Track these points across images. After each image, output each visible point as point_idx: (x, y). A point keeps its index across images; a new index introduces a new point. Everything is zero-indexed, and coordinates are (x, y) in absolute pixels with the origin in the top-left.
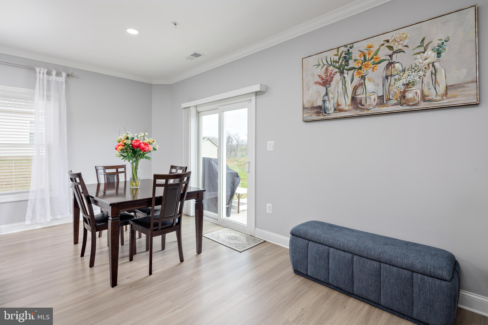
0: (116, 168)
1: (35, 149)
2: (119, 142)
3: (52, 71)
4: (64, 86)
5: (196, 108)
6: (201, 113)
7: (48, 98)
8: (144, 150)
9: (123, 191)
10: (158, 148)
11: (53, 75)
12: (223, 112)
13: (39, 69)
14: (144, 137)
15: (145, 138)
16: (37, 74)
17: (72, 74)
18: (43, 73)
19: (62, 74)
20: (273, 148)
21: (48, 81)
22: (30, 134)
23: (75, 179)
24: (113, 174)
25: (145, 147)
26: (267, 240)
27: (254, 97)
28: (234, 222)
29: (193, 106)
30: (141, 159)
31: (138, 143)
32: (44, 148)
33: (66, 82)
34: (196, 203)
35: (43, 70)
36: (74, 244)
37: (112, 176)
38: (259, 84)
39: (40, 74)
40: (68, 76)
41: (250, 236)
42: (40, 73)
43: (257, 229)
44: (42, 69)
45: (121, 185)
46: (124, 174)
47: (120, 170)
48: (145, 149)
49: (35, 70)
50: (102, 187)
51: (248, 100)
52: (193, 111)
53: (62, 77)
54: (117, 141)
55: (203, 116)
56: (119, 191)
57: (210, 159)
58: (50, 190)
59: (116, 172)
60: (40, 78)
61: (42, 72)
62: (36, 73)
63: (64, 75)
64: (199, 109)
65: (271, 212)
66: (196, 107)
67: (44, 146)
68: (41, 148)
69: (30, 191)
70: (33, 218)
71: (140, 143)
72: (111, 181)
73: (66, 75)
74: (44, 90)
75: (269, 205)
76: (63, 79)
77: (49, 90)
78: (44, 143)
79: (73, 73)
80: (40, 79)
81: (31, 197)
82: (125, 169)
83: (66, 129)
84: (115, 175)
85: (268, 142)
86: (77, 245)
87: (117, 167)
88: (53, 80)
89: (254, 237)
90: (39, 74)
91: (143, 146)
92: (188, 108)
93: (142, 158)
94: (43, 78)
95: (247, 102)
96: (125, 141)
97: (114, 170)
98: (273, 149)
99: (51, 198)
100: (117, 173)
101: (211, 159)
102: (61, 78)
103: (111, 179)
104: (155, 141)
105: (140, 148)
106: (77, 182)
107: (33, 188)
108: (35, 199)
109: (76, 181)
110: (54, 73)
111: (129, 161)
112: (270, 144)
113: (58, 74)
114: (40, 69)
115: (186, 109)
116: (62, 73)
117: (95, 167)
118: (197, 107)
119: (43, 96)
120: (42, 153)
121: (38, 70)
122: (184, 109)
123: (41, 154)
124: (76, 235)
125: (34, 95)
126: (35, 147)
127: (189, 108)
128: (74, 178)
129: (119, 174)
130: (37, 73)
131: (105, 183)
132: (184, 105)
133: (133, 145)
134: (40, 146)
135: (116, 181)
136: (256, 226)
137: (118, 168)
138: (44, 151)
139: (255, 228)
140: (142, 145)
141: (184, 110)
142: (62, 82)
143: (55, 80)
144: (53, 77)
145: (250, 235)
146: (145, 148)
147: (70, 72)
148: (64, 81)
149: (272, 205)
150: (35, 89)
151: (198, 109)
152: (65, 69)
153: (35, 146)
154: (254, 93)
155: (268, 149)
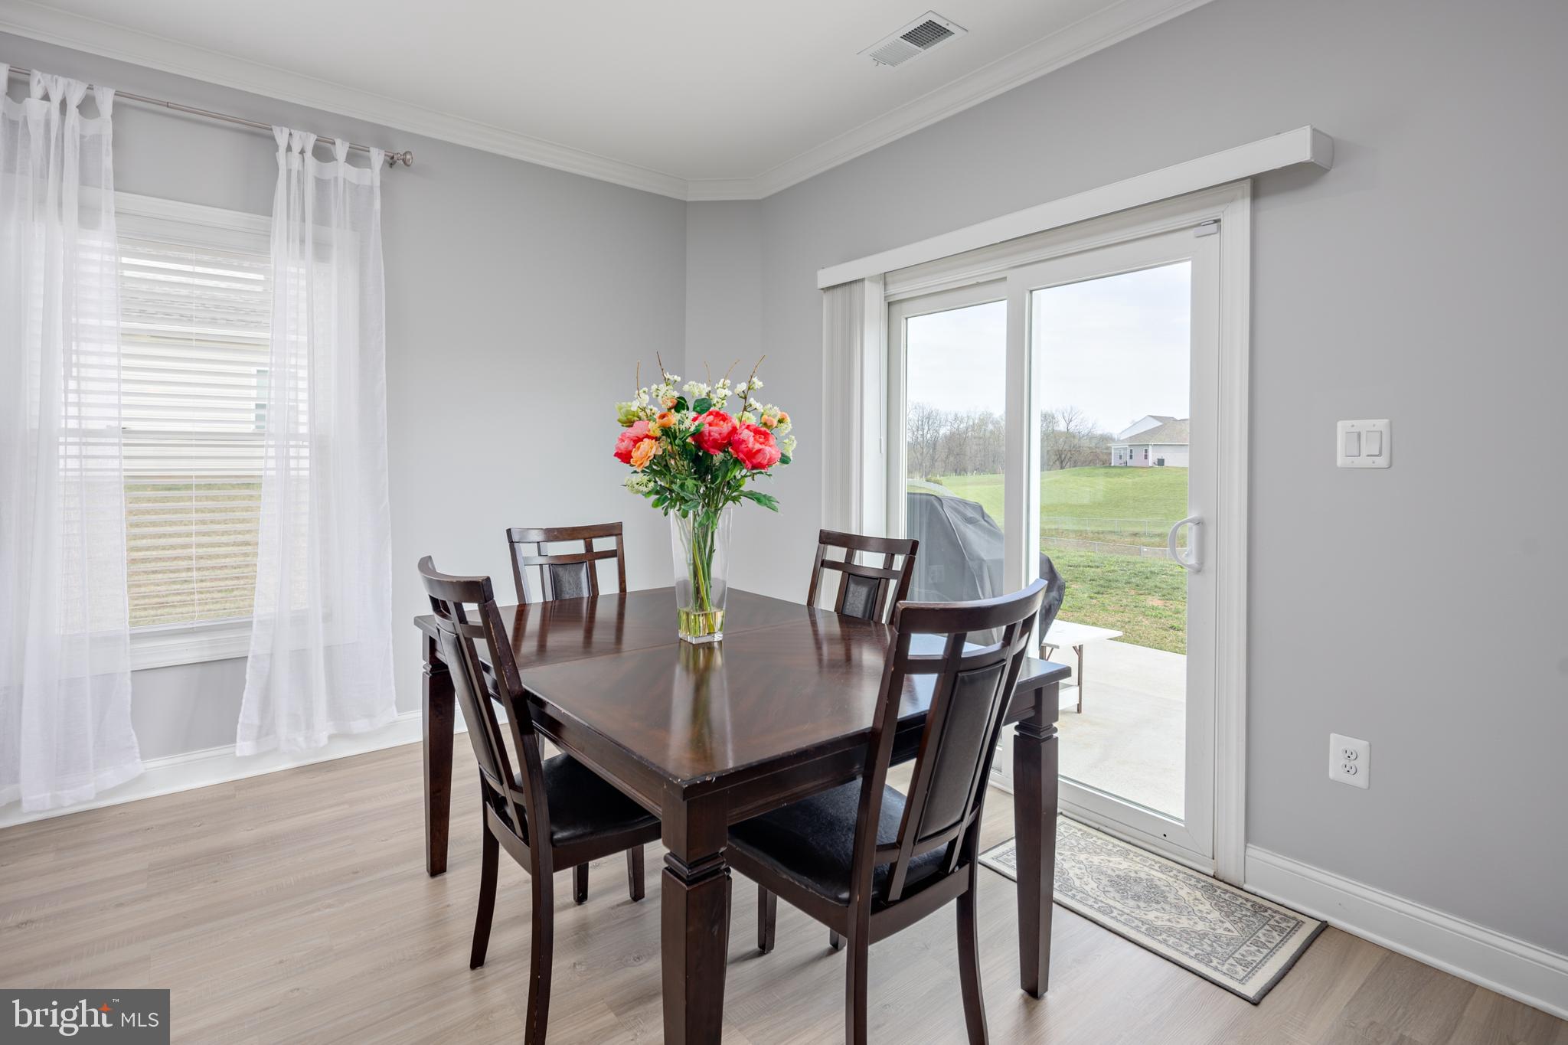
0: (584, 539)
1: (272, 452)
2: (630, 423)
3: (334, 143)
4: (377, 205)
5: (885, 284)
6: (905, 306)
7: (321, 249)
8: (755, 461)
9: (611, 637)
10: (792, 451)
11: (337, 160)
12: (1031, 292)
13: (286, 131)
14: (745, 398)
15: (752, 401)
16: (281, 154)
17: (405, 154)
18: (302, 152)
19: (369, 159)
20: (1380, 455)
21: (321, 184)
22: (258, 406)
23: (459, 607)
24: (575, 561)
25: (758, 446)
26: (1333, 921)
27: (1248, 201)
28: (1106, 796)
29: (872, 279)
30: (730, 503)
31: (725, 428)
32: (305, 452)
33: (383, 186)
34: (1017, 733)
35: (300, 137)
36: (427, 874)
37: (570, 572)
38: (1308, 128)
39: (289, 153)
40: (391, 165)
41: (1214, 877)
42: (289, 149)
43: (1255, 852)
44: (296, 134)
45: (605, 611)
46: (614, 560)
47: (601, 544)
48: (759, 459)
49: (273, 139)
50: (533, 621)
51: (1199, 225)
52: (873, 298)
53: (369, 166)
54: (619, 421)
55: (909, 319)
56: (598, 635)
57: (932, 498)
58: (328, 618)
59: (584, 552)
60: (291, 170)
61: (296, 148)
62: (276, 148)
63: (377, 157)
64: (898, 290)
65: (1360, 780)
66: (885, 278)
67: (306, 443)
68: (292, 452)
69: (255, 621)
70: (265, 730)
71: (734, 430)
72: (568, 594)
73: (385, 161)
74: (303, 220)
75: (1338, 744)
76: (372, 174)
77: (322, 218)
78: (303, 430)
79: (410, 153)
80: (289, 171)
81: (256, 646)
82: (620, 543)
83: (384, 375)
84: (581, 565)
85: (1342, 427)
86: (439, 878)
87: (587, 534)
88: (336, 179)
89: (1242, 889)
90: (287, 156)
91: (752, 439)
92: (847, 287)
93: (735, 499)
94: (301, 169)
95: (1191, 233)
96: (674, 418)
97: (577, 547)
98: (1382, 462)
99: (329, 651)
100: (590, 557)
101: (939, 499)
102: (368, 170)
103: (567, 585)
104: (788, 420)
105: (737, 451)
106: (466, 623)
107: (263, 607)
108: (272, 655)
109: (462, 618)
110: (341, 149)
111: (685, 515)
112: (1359, 435)
113: (356, 157)
114: (290, 134)
115: (839, 292)
116: (371, 149)
117: (509, 531)
118: (887, 279)
119: (302, 241)
120: (298, 469)
121: (281, 136)
122: (829, 293)
123: (293, 473)
124: (438, 834)
125: (269, 236)
126: (272, 446)
127: (855, 287)
128: (455, 604)
129: (598, 563)
130: (277, 151)
131: (545, 603)
132: (828, 276)
133: (706, 438)
134: (292, 443)
135: (585, 594)
136: (1248, 839)
137: (595, 537)
138: (306, 463)
139: (1246, 846)
140: (746, 435)
141: (826, 298)
142: (372, 188)
143: (345, 179)
144: (341, 170)
145: (1212, 874)
146: (759, 451)
147: (400, 149)
148: (377, 183)
149: (1370, 746)
150: (271, 216)
151: (892, 290)
152: (382, 135)
153: (271, 443)
154: (1247, 186)
155: (1341, 461)
